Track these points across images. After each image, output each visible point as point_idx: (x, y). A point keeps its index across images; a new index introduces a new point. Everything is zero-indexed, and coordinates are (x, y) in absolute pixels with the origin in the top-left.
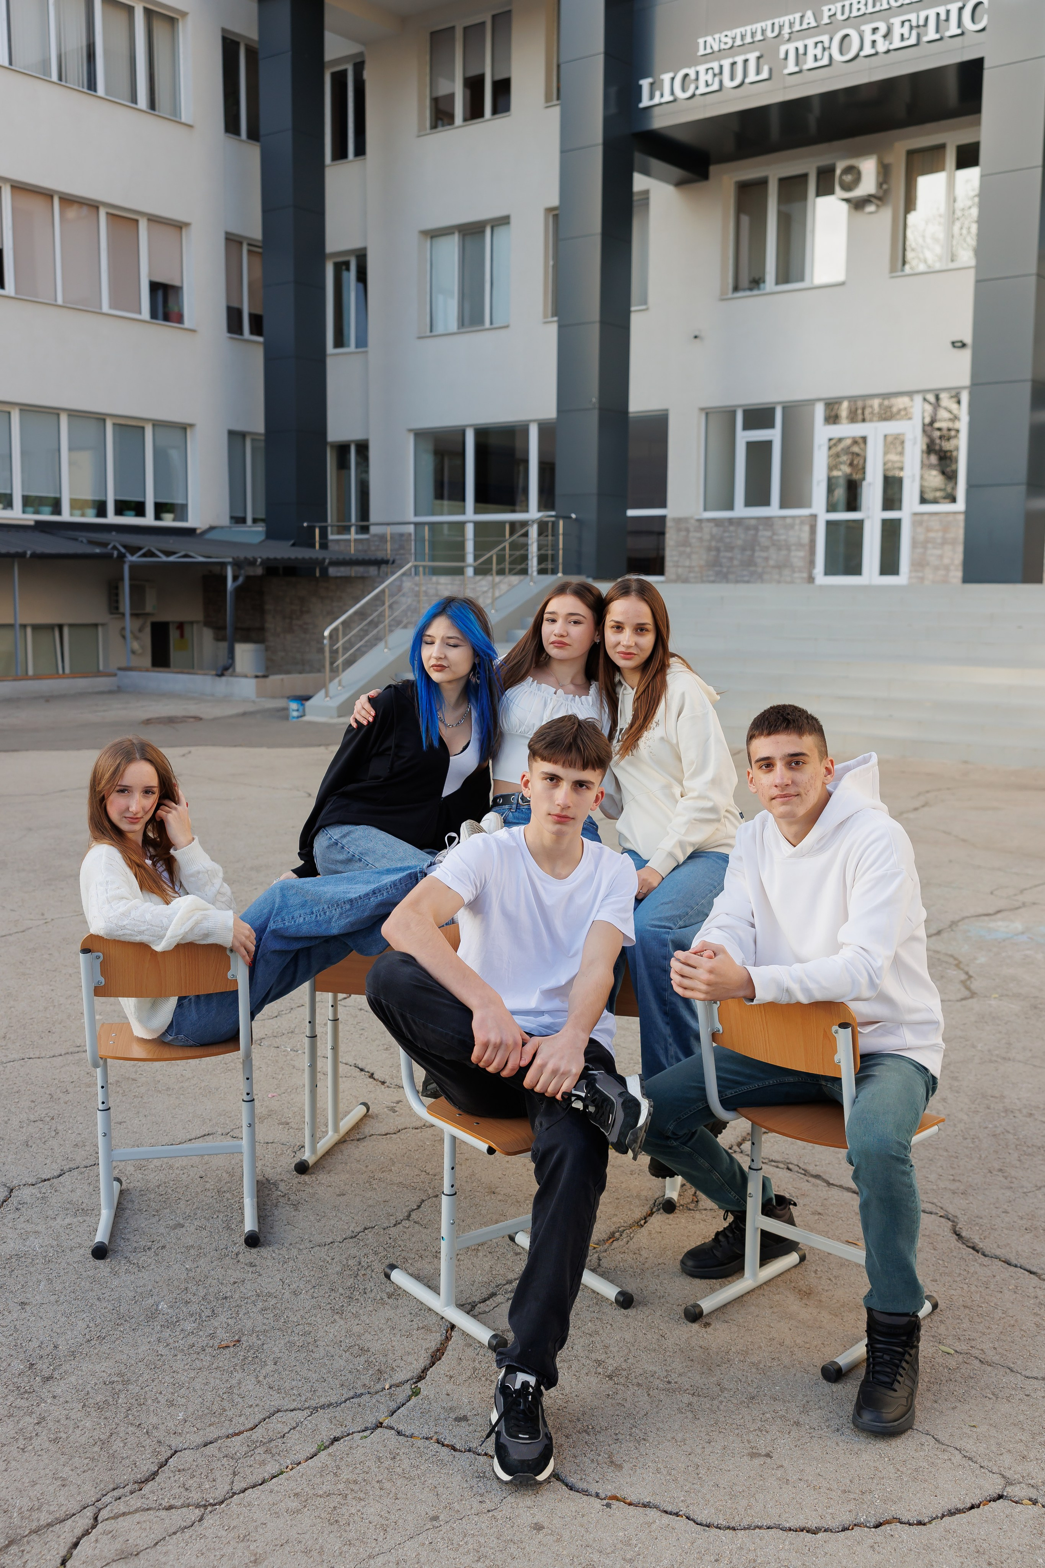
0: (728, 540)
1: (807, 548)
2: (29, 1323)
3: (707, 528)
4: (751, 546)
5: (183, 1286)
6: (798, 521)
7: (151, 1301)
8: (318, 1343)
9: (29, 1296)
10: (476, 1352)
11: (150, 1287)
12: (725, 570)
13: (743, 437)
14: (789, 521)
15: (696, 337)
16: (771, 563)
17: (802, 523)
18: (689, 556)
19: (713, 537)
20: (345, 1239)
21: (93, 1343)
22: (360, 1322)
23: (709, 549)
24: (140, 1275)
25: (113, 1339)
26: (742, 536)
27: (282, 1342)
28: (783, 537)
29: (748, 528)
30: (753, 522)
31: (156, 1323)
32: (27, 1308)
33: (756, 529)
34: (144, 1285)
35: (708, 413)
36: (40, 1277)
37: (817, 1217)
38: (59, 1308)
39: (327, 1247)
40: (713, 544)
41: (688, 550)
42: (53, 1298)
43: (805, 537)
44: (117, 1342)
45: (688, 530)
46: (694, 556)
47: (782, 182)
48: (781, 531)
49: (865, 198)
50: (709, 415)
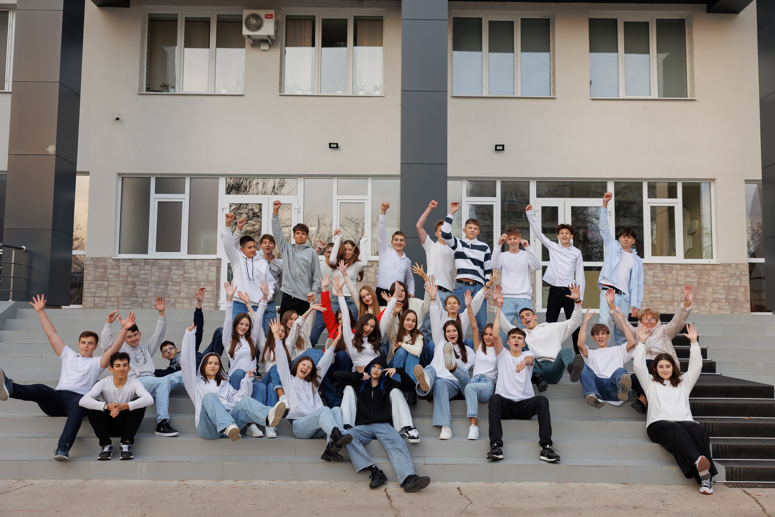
0: (143, 277)
1: (214, 284)
3: (124, 267)
4: (166, 281)
6: (206, 263)
12: (140, 300)
13: (155, 199)
14: (198, 263)
15: (117, 119)
16: (183, 295)
17: (210, 265)
18: (107, 289)
19: (129, 274)
23: (126, 283)
26: (157, 274)
28: (194, 275)
29: (162, 268)
30: (166, 263)
33: (170, 268)
35: (123, 177)
40: (130, 279)
41: (106, 283)
43: (213, 276)
45: (106, 268)
46: (111, 289)
47: (189, 22)
48: (192, 271)
49: (265, 38)
50: (125, 180)
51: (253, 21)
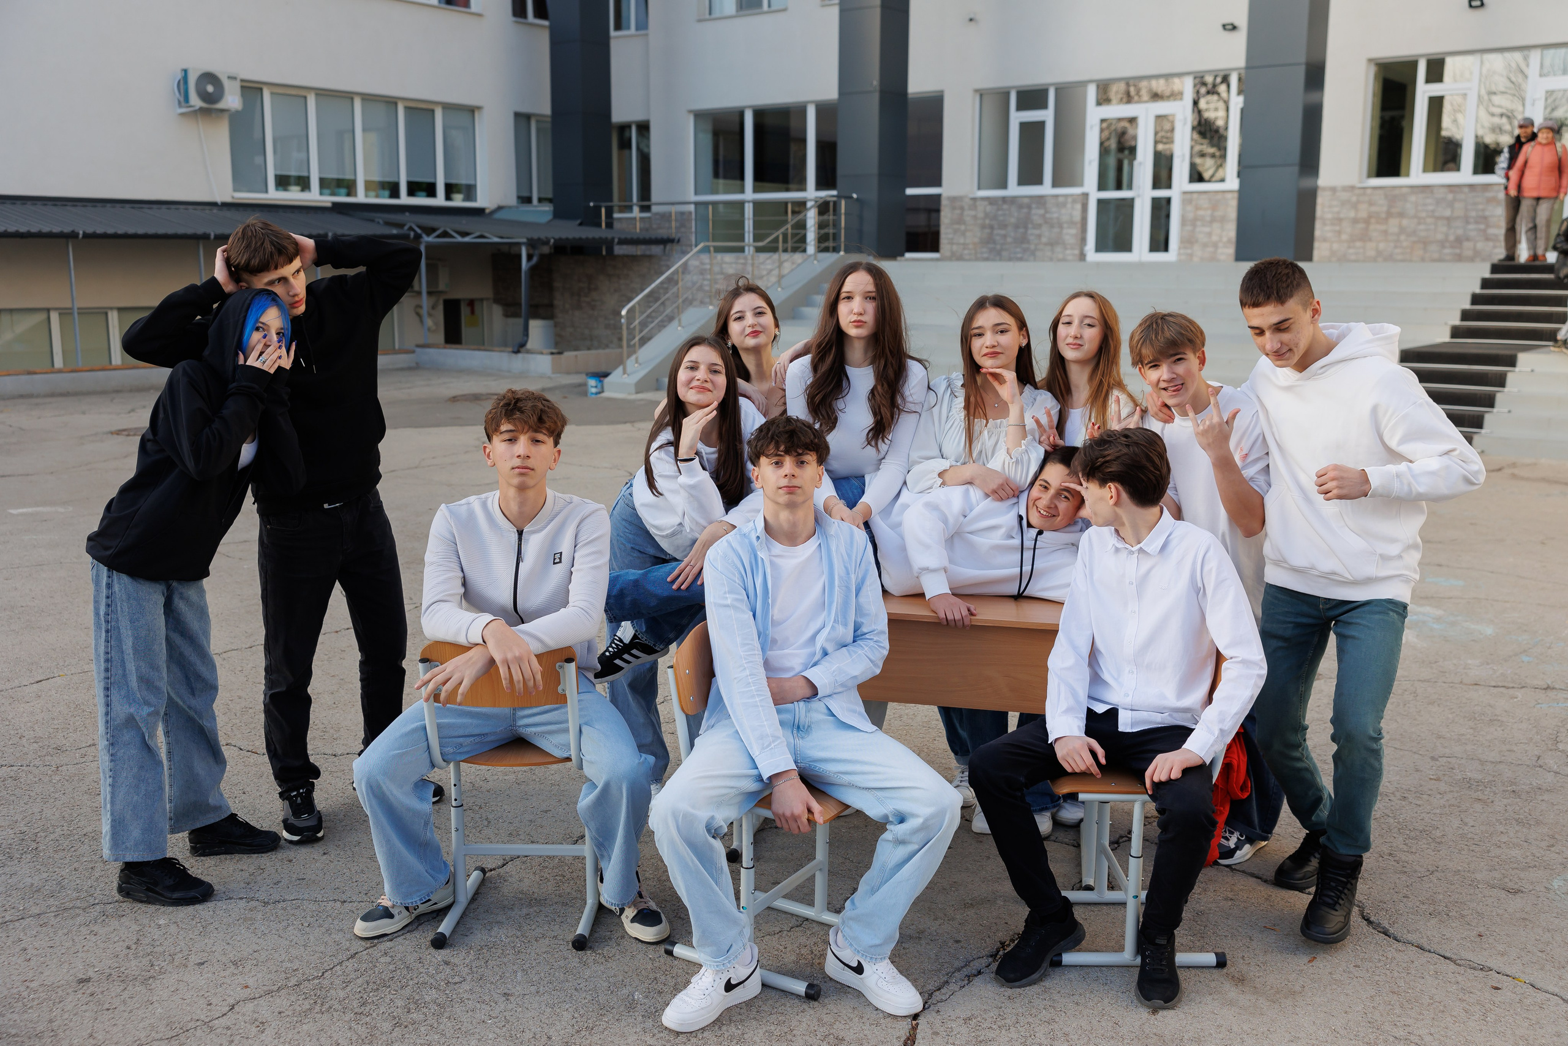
0: (1001, 218)
1: (1079, 226)
2: (517, 1014)
3: (981, 206)
4: (1024, 224)
5: (651, 976)
6: (1070, 200)
7: (625, 991)
8: (794, 1032)
9: (510, 986)
10: (946, 1040)
11: (621, 978)
12: (998, 247)
13: (1017, 118)
14: (1061, 199)
15: (971, 20)
16: (1044, 240)
17: (1074, 201)
18: (963, 234)
19: (987, 215)
20: (792, 928)
21: (583, 1033)
22: (828, 1012)
23: (983, 227)
24: (609, 965)
25: (601, 1029)
26: (1016, 214)
27: (760, 1031)
28: (1055, 215)
29: (1021, 207)
30: (1026, 201)
31: (637, 1014)
32: (512, 999)
33: (1029, 207)
34: (615, 976)
35: (982, 94)
36: (515, 968)
37: (1230, 903)
38: (541, 999)
39: (776, 936)
40: (987, 222)
41: (963, 227)
42: (533, 989)
43: (1077, 215)
44: (606, 1033)
45: (962, 208)
46: (968, 234)
48: (1054, 209)
50: (983, 96)
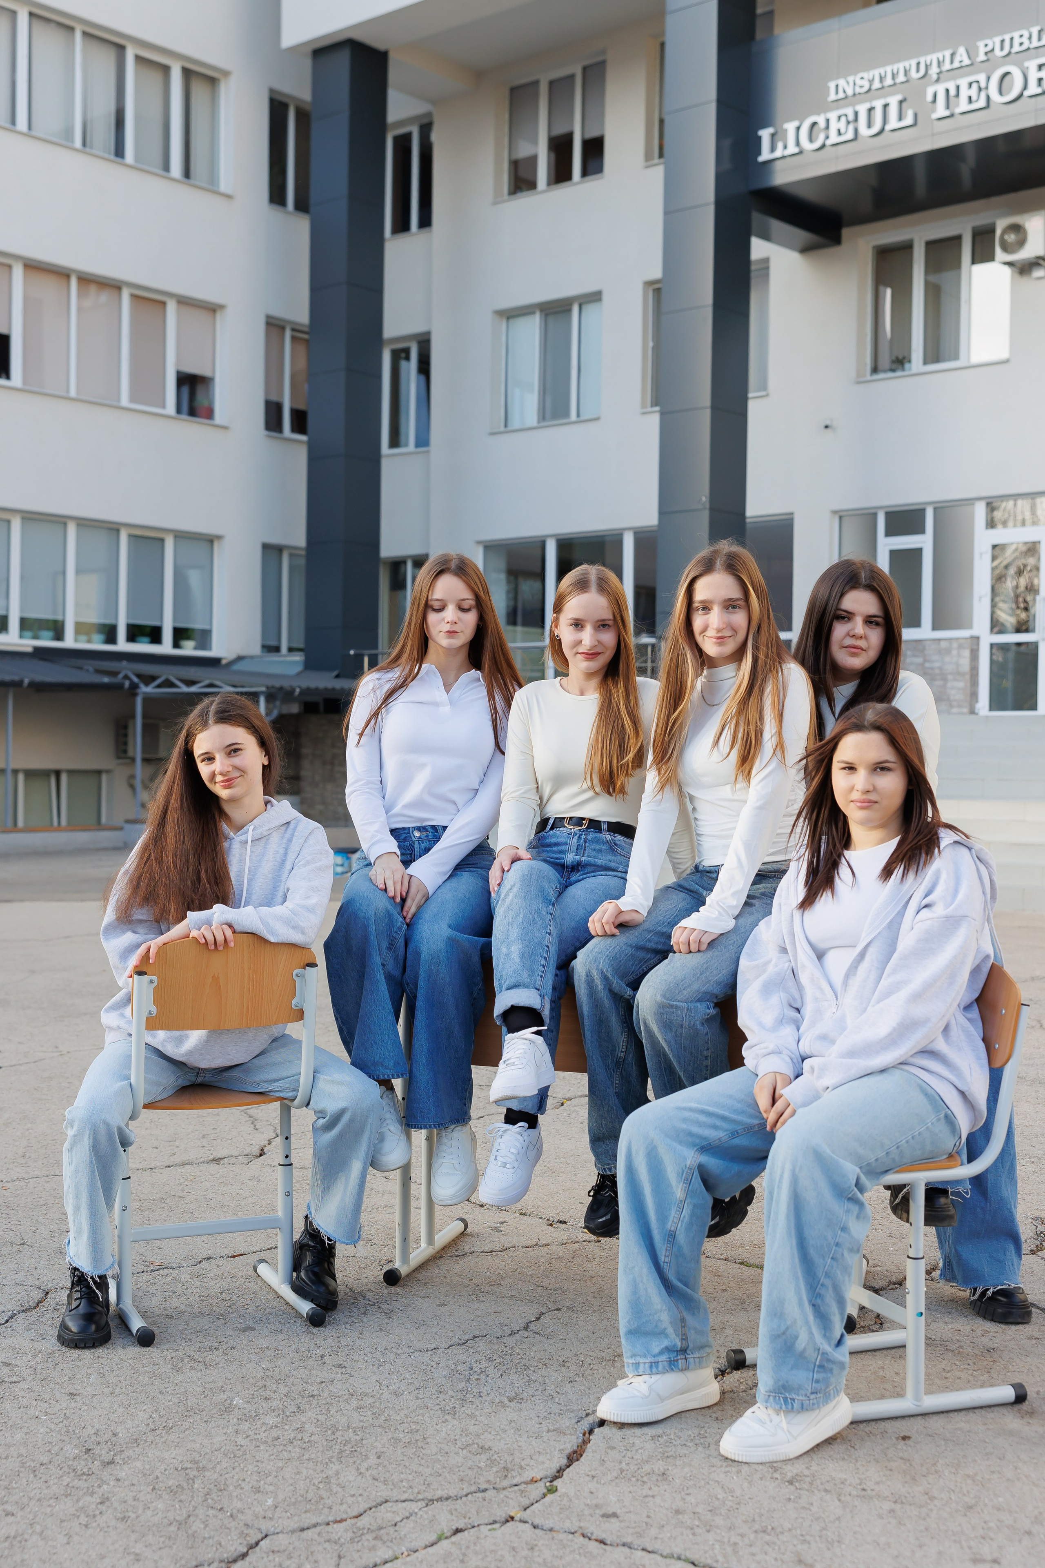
1: (968, 677)
2: (81, 1412)
5: (260, 1384)
6: (955, 645)
7: (223, 1396)
8: (428, 1440)
9: (79, 1387)
10: (623, 1454)
11: (220, 1384)
13: (887, 545)
14: (944, 644)
15: (827, 427)
17: (961, 647)
20: (451, 1346)
21: (158, 1432)
22: (477, 1423)
24: (208, 1372)
25: (182, 1428)
27: (385, 1438)
28: (937, 665)
31: (231, 1417)
32: (78, 1398)
34: (214, 1382)
35: (841, 516)
36: (89, 1371)
37: (1034, 1342)
38: (116, 1399)
39: (429, 1353)
42: (107, 1390)
43: (965, 662)
44: (187, 1432)
47: (931, 245)
48: (935, 657)
49: (1035, 260)
50: (845, 520)
51: (1011, 238)
